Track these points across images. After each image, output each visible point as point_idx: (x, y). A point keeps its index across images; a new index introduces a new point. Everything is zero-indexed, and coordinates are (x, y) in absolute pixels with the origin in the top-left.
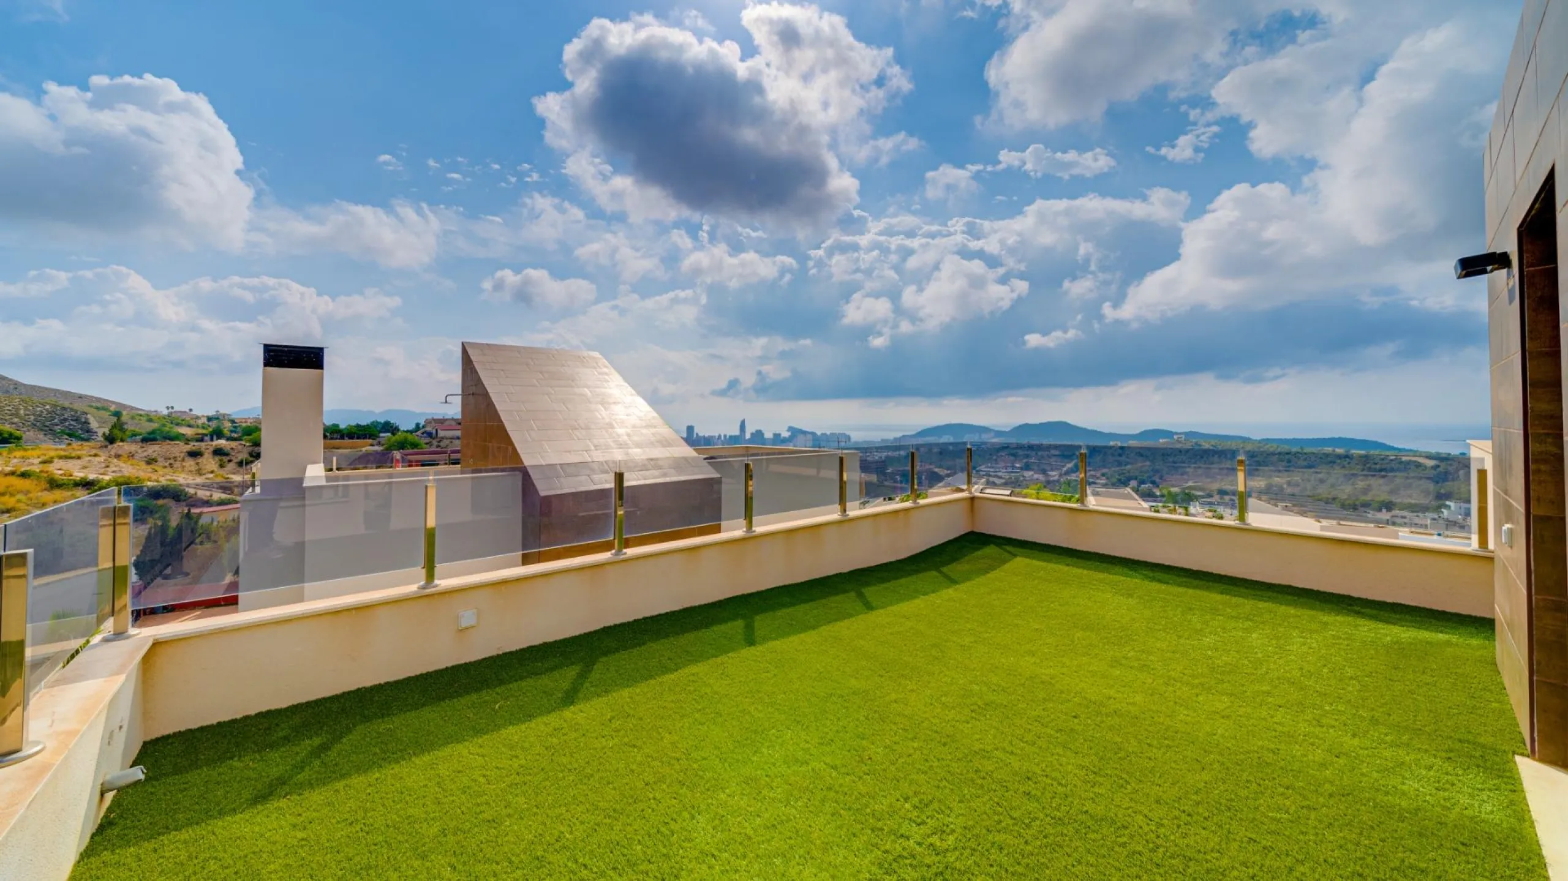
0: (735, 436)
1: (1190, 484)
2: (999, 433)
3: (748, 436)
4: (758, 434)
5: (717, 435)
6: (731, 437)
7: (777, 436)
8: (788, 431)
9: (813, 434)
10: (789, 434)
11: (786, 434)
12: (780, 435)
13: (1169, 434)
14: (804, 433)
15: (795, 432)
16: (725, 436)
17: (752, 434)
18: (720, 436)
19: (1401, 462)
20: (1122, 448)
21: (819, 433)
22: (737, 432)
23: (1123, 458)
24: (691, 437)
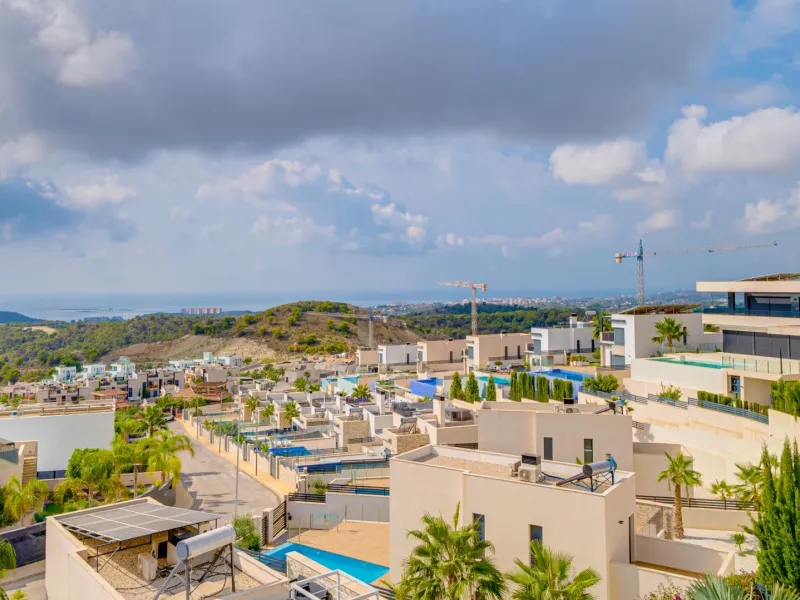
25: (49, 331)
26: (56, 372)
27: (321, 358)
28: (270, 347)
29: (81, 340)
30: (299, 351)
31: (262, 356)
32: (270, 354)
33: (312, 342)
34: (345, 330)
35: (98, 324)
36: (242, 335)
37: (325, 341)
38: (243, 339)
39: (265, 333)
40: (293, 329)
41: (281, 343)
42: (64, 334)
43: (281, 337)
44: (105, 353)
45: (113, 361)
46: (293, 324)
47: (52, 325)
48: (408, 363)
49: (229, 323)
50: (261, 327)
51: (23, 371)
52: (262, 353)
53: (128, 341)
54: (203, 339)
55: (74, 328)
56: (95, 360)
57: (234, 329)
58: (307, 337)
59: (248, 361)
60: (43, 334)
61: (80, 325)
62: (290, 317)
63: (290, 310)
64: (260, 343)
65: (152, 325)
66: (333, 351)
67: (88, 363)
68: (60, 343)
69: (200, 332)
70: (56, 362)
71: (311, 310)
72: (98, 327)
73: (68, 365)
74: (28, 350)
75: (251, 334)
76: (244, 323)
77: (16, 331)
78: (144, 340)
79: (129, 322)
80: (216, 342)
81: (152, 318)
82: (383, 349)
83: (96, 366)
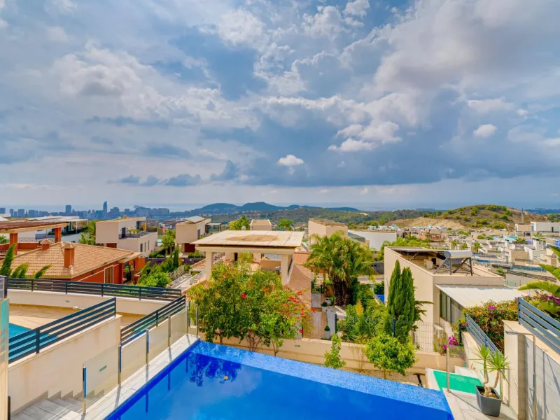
0: (100, 211)
2: (238, 208)
3: (109, 211)
4: (116, 210)
5: (88, 210)
6: (97, 211)
7: (127, 211)
8: (135, 207)
9: (149, 209)
10: (135, 209)
11: (133, 209)
12: (129, 210)
14: (144, 208)
15: (138, 209)
16: (93, 211)
17: (111, 210)
18: (89, 211)
19: (359, 215)
20: (282, 212)
21: (152, 208)
22: (101, 208)
23: (283, 216)
24: (69, 211)
26: (369, 228)
27: (490, 231)
28: (461, 224)
29: (377, 218)
30: (477, 227)
31: (457, 228)
32: (461, 227)
33: (485, 223)
34: (505, 219)
35: (383, 213)
36: (447, 218)
37: (492, 223)
38: (447, 220)
39: (458, 218)
40: (474, 217)
41: (467, 223)
42: (371, 216)
43: (466, 220)
44: (386, 222)
45: (390, 225)
46: (473, 215)
47: (367, 212)
48: (553, 231)
49: (440, 213)
50: (455, 215)
51: (358, 226)
52: (457, 226)
53: (395, 219)
54: (427, 219)
56: (383, 224)
57: (442, 216)
58: (481, 221)
59: (450, 229)
61: (376, 213)
62: (471, 211)
63: (471, 209)
64: (456, 222)
65: (404, 214)
66: (497, 227)
68: (369, 219)
69: (426, 216)
70: (369, 224)
71: (483, 209)
73: (373, 225)
74: (359, 220)
75: (450, 218)
76: (447, 213)
77: (355, 214)
78: (402, 218)
79: (395, 212)
80: (434, 221)
81: (404, 211)
82: (534, 224)
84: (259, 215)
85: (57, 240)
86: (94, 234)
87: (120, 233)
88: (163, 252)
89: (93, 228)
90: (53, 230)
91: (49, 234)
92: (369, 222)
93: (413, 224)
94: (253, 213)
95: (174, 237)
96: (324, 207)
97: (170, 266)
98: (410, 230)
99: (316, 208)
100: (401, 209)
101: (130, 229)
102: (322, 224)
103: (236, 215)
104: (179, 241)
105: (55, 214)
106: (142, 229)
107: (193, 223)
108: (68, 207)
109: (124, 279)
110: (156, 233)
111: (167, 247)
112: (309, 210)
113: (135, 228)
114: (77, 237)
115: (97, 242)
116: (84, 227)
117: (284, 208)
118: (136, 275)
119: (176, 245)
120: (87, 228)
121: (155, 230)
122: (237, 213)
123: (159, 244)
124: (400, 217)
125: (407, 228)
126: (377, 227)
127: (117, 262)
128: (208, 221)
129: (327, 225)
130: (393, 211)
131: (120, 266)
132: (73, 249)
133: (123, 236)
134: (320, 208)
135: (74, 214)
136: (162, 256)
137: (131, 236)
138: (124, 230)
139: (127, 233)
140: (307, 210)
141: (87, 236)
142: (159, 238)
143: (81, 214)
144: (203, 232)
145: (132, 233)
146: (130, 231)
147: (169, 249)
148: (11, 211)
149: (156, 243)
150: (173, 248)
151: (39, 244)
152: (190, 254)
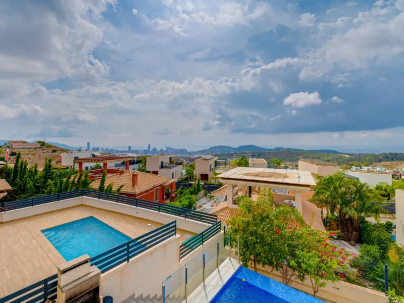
0: (146, 150)
1: (288, 163)
2: (234, 149)
3: (151, 150)
4: (155, 149)
5: (139, 149)
7: (161, 150)
8: (166, 148)
9: (174, 149)
11: (165, 149)
13: (283, 149)
14: (171, 149)
15: (168, 149)
16: (143, 150)
18: (141, 150)
19: (341, 156)
20: (269, 153)
21: (176, 149)
22: (147, 149)
23: (269, 156)
24: (130, 150)
25: (348, 156)
26: (352, 168)
29: (360, 159)
42: (353, 157)
44: (371, 164)
45: (375, 166)
47: (348, 154)
53: (380, 161)
55: (357, 156)
56: (367, 166)
60: (346, 157)
61: (359, 155)
67: (364, 166)
68: (352, 160)
70: (352, 165)
72: (366, 156)
73: (357, 166)
74: (341, 161)
77: (336, 156)
78: (388, 161)
79: (380, 155)
81: (391, 154)
83: (367, 167)
84: (250, 154)
85: (127, 168)
86: (145, 165)
87: (160, 165)
88: (186, 179)
89: (144, 161)
90: (124, 162)
91: (122, 163)
92: (352, 163)
93: (402, 166)
94: (246, 153)
95: (194, 169)
96: (306, 149)
97: (195, 191)
98: (401, 172)
99: (298, 150)
100: (387, 152)
101: (166, 162)
102: (313, 164)
103: (233, 154)
104: (197, 172)
105: (122, 152)
106: (173, 163)
107: (207, 160)
108: (130, 147)
109: (165, 197)
110: (182, 166)
111: (189, 176)
112: (292, 152)
113: (169, 162)
114: (136, 166)
115: (147, 170)
116: (139, 160)
117: (270, 150)
118: (173, 195)
119: (194, 174)
120: (141, 161)
121: (181, 164)
122: (233, 152)
123: (183, 174)
124: (386, 159)
125: (395, 170)
126: (361, 168)
127: (161, 185)
128: (216, 158)
129: (318, 165)
130: (378, 153)
131: (163, 187)
132: (137, 175)
133: (162, 167)
134: (302, 150)
135: (132, 152)
136: (186, 182)
137: (166, 167)
138: (162, 163)
139: (164, 165)
140: (290, 152)
141: (141, 165)
142: (183, 169)
143: (136, 152)
144: (213, 167)
145: (167, 165)
146: (166, 164)
147: (190, 177)
148: (102, 149)
149: (182, 172)
150: (193, 176)
151: (118, 170)
152: (205, 182)
